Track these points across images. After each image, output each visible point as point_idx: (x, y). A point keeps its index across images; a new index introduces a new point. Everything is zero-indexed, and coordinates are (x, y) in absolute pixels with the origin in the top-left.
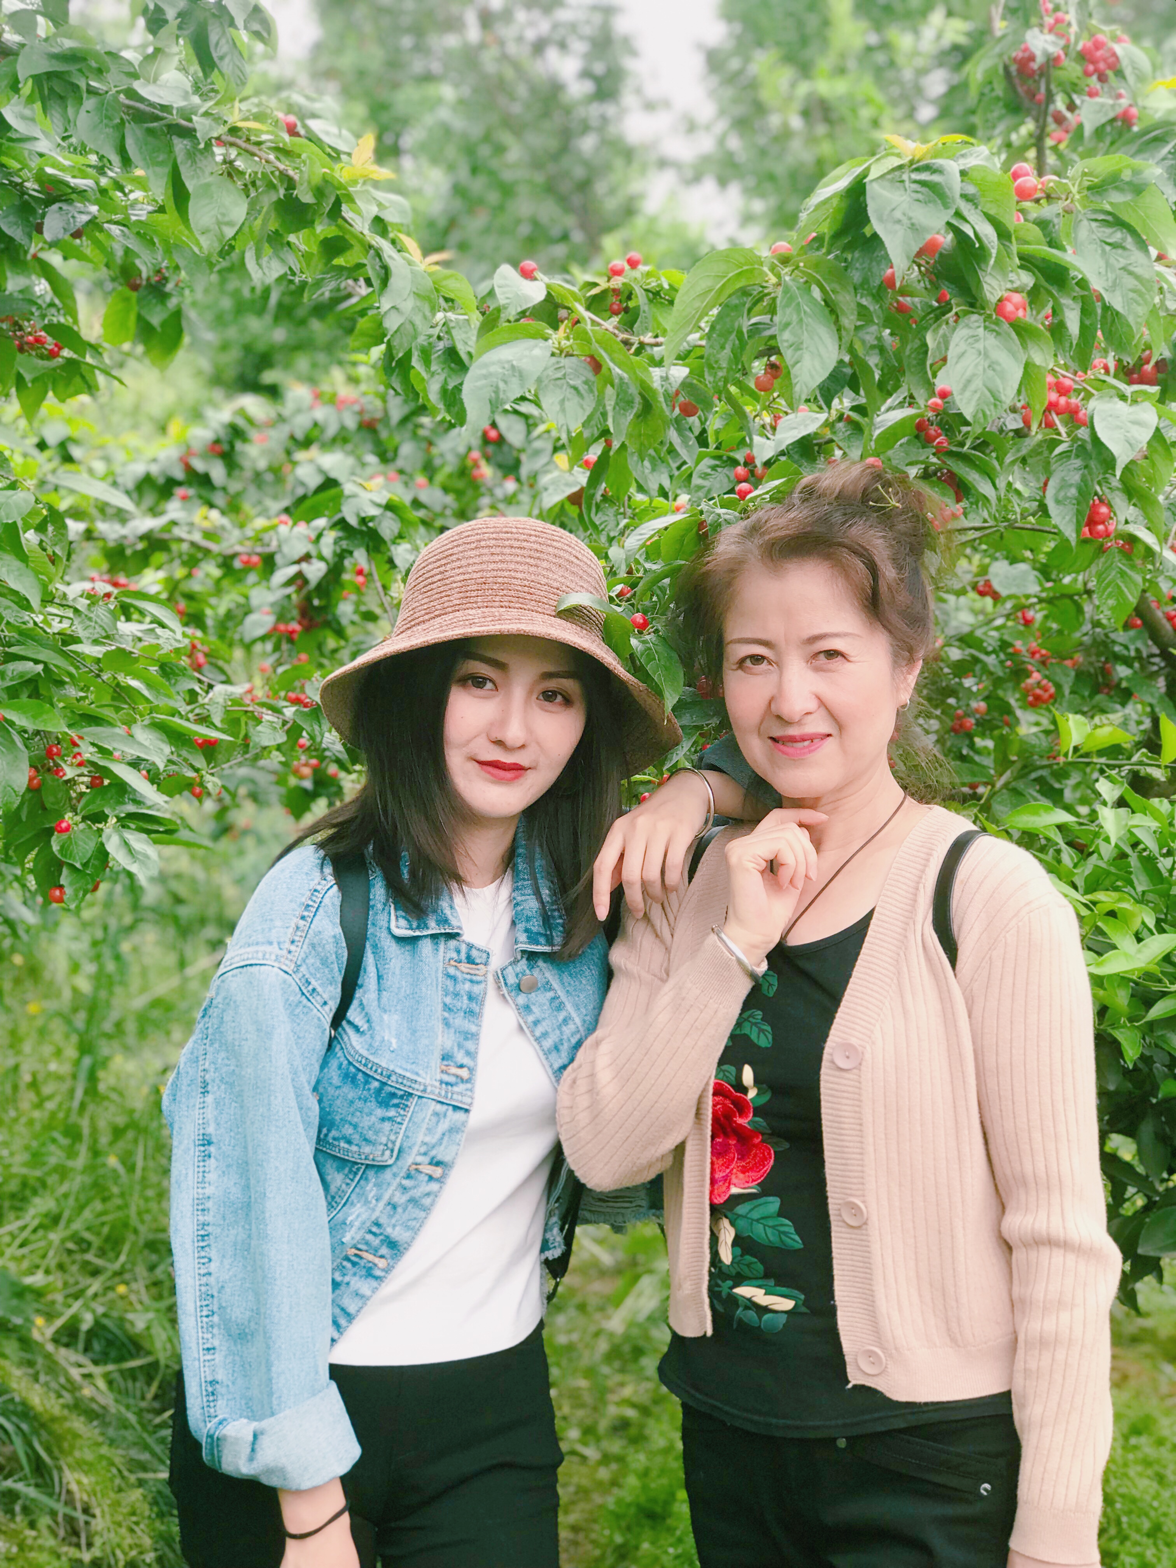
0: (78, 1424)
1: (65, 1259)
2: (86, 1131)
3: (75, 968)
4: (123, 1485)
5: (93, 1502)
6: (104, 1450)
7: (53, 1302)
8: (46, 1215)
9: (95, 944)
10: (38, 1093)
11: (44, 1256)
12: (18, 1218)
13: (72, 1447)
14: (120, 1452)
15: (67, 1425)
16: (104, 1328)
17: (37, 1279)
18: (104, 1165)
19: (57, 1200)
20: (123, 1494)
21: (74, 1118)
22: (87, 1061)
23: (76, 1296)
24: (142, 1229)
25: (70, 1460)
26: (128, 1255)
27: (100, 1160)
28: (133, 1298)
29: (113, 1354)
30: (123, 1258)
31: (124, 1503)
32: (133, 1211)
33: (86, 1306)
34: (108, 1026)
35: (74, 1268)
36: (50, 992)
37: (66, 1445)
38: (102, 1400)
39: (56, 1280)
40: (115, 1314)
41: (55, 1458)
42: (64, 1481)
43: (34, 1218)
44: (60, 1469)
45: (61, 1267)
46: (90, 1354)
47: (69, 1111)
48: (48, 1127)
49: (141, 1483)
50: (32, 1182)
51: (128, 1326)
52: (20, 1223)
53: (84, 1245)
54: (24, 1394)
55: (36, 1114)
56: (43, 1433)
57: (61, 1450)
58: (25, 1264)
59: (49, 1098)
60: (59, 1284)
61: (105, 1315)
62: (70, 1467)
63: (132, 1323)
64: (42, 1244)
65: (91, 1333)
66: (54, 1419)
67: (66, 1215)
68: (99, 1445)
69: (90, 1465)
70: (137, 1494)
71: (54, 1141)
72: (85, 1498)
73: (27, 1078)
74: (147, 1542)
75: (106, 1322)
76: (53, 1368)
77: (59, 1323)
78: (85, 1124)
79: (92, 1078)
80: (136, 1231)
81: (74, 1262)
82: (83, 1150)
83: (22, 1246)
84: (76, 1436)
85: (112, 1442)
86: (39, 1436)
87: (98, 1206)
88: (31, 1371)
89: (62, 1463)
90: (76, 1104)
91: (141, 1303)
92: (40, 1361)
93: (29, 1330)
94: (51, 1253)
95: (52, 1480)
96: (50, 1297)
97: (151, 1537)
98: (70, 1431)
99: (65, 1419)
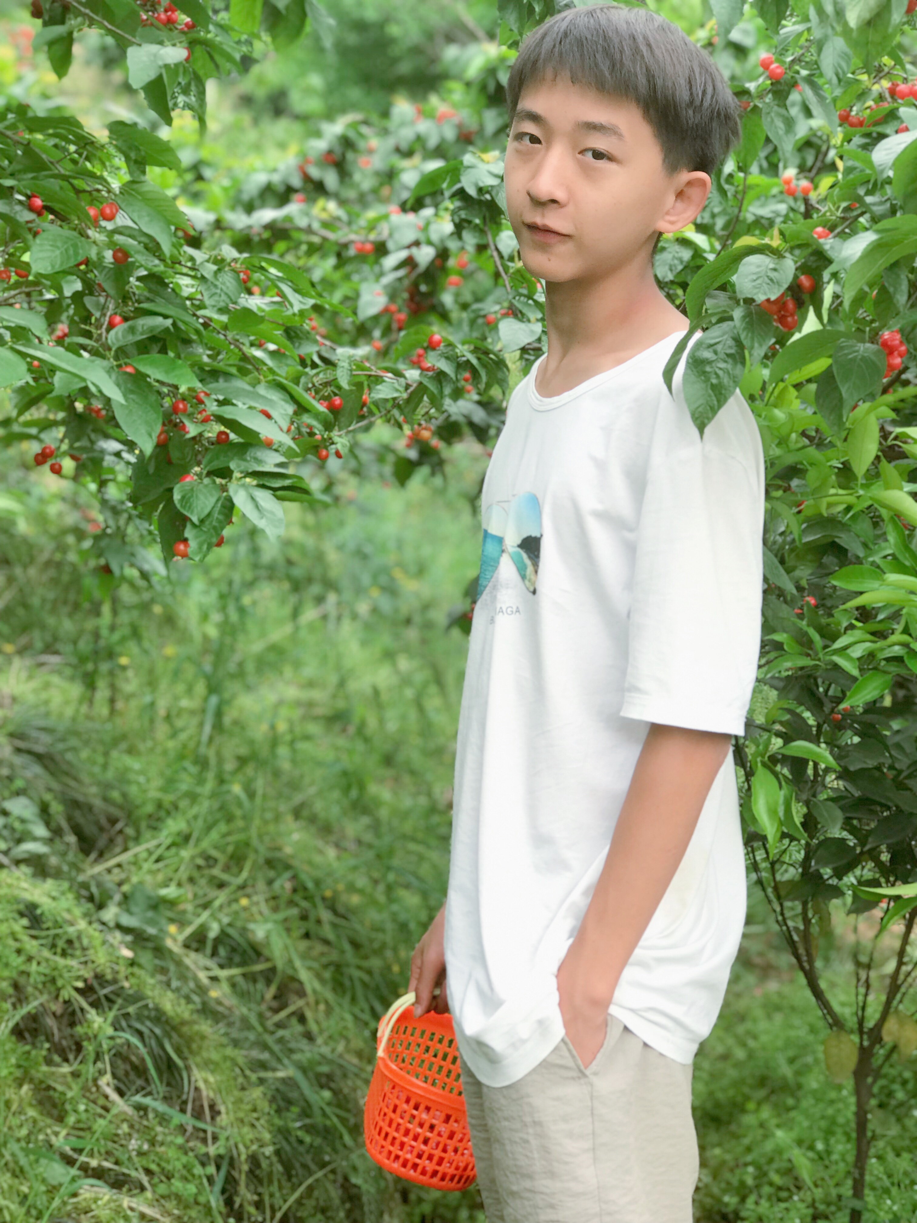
0: (205, 1027)
1: (196, 874)
2: (213, 761)
3: (205, 617)
4: (246, 1085)
5: (219, 1101)
6: (229, 1051)
7: (184, 912)
8: (179, 834)
9: (222, 597)
10: (171, 725)
11: (176, 870)
12: (154, 837)
13: (200, 1048)
14: (244, 1052)
15: (196, 1027)
16: (228, 936)
17: (171, 892)
18: (228, 792)
19: (188, 822)
20: (247, 1093)
21: (203, 750)
22: (214, 700)
23: (206, 906)
24: (262, 849)
25: (198, 1059)
26: (251, 871)
27: (225, 787)
28: (254, 909)
29: (237, 959)
30: (245, 874)
31: (246, 1100)
32: (253, 833)
33: (213, 916)
34: (232, 667)
35: (203, 882)
36: (184, 638)
37: (194, 1046)
38: (227, 1002)
39: (188, 892)
40: (239, 924)
41: (184, 1059)
42: (193, 1079)
43: (167, 837)
44: (188, 1068)
45: (191, 880)
46: (216, 959)
47: (199, 743)
48: (181, 757)
49: (262, 1081)
50: (166, 804)
51: (250, 936)
52: (154, 843)
53: (210, 861)
54: (157, 1001)
55: (171, 744)
56: (174, 1035)
57: (191, 1052)
58: (160, 877)
59: (182, 730)
60: (190, 896)
61: (230, 925)
62: (197, 1066)
63: (253, 932)
64: (176, 860)
65: (217, 941)
66: (183, 1023)
67: (195, 835)
68: (223, 1046)
69: (216, 1064)
70: (257, 1093)
71: (185, 769)
72: (212, 1095)
73: (162, 712)
74: (267, 1136)
75: (231, 931)
76: (184, 974)
77: (189, 930)
78: (211, 754)
79: (219, 714)
80: (256, 851)
81: (202, 876)
82: (210, 776)
83: (157, 861)
84: (203, 1037)
85: (236, 1043)
86: (170, 1038)
87: (223, 827)
88: (164, 978)
89: (191, 1062)
90: (205, 738)
91: (261, 913)
92: (172, 968)
93: (163, 939)
94: (182, 868)
95: (182, 1079)
96: (182, 907)
97: (270, 1132)
98: (197, 1033)
99: (194, 1022)
